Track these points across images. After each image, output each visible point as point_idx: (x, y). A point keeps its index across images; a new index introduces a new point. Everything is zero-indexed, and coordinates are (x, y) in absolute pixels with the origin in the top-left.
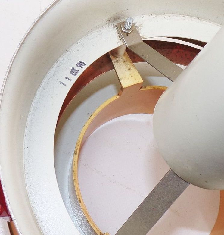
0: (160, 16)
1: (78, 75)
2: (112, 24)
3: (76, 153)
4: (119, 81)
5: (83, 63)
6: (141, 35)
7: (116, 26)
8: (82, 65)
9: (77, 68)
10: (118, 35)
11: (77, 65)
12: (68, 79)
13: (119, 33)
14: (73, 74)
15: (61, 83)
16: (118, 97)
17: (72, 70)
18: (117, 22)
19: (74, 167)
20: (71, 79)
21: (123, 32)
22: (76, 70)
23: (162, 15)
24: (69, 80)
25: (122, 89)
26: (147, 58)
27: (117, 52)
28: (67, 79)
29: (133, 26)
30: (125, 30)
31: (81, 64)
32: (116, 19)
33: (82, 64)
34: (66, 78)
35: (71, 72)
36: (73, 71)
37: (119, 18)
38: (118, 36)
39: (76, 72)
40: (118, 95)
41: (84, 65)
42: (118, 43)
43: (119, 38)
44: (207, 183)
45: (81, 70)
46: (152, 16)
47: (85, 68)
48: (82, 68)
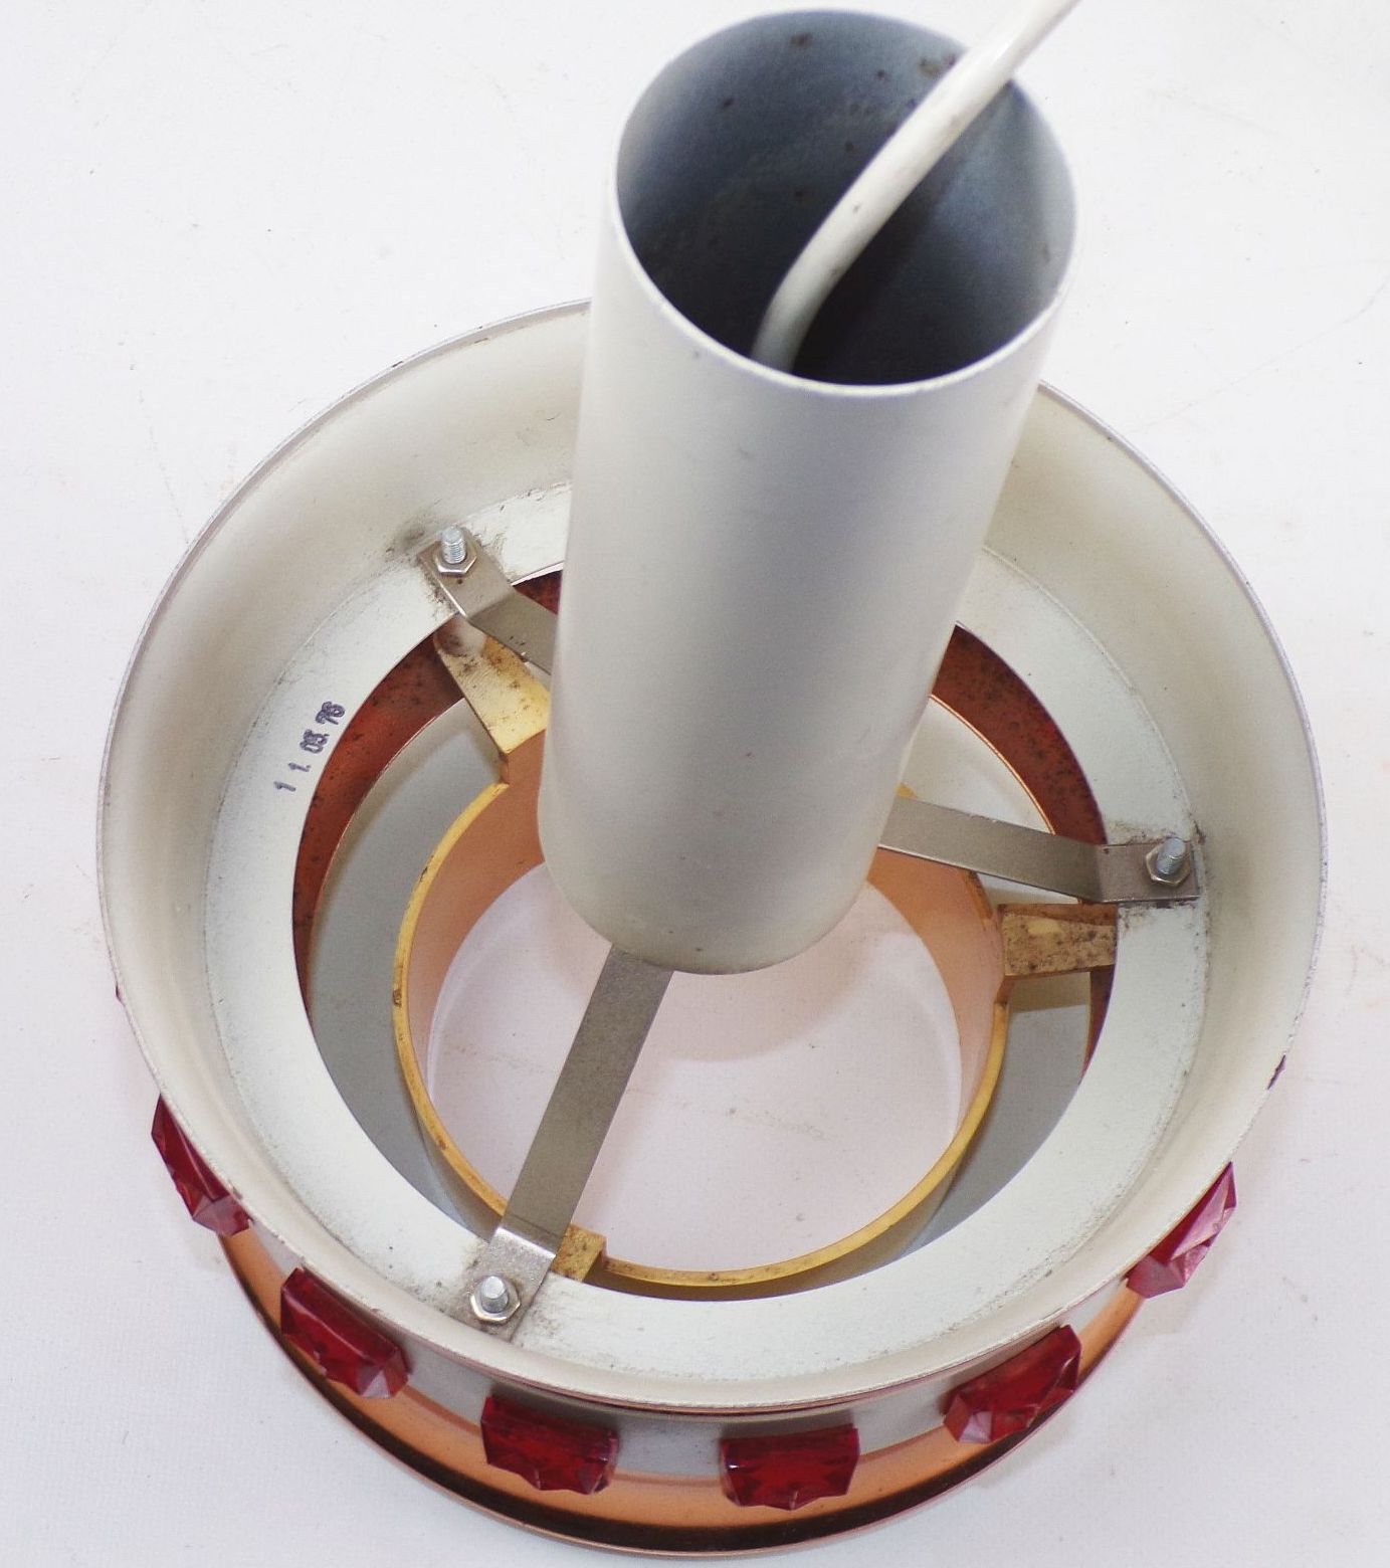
0: (558, 489)
1: (329, 748)
2: (407, 558)
3: (397, 1001)
4: (488, 732)
5: (335, 706)
6: (506, 571)
7: (419, 562)
8: (335, 715)
9: (319, 729)
10: (429, 590)
11: (318, 720)
12: (300, 768)
13: (431, 580)
14: (310, 750)
15: (280, 786)
16: (503, 787)
17: (305, 738)
18: (419, 549)
19: (400, 1045)
20: (308, 767)
21: (443, 574)
22: (319, 735)
23: (564, 485)
24: (303, 769)
25: (502, 756)
26: (523, 644)
27: (457, 638)
28: (297, 771)
29: (474, 547)
30: (447, 568)
31: (328, 712)
32: (411, 538)
33: (332, 710)
34: (293, 767)
35: (304, 745)
36: (311, 740)
37: (422, 534)
38: (430, 593)
39: (320, 739)
40: (502, 780)
41: (340, 712)
42: (437, 615)
43: (436, 596)
44: (701, 953)
45: (334, 731)
46: (534, 497)
47: (344, 721)
48: (335, 723)
